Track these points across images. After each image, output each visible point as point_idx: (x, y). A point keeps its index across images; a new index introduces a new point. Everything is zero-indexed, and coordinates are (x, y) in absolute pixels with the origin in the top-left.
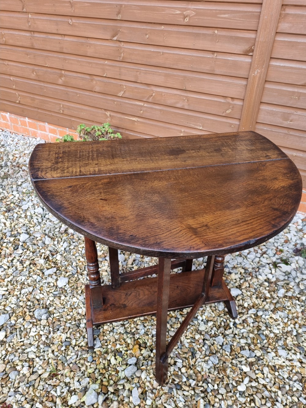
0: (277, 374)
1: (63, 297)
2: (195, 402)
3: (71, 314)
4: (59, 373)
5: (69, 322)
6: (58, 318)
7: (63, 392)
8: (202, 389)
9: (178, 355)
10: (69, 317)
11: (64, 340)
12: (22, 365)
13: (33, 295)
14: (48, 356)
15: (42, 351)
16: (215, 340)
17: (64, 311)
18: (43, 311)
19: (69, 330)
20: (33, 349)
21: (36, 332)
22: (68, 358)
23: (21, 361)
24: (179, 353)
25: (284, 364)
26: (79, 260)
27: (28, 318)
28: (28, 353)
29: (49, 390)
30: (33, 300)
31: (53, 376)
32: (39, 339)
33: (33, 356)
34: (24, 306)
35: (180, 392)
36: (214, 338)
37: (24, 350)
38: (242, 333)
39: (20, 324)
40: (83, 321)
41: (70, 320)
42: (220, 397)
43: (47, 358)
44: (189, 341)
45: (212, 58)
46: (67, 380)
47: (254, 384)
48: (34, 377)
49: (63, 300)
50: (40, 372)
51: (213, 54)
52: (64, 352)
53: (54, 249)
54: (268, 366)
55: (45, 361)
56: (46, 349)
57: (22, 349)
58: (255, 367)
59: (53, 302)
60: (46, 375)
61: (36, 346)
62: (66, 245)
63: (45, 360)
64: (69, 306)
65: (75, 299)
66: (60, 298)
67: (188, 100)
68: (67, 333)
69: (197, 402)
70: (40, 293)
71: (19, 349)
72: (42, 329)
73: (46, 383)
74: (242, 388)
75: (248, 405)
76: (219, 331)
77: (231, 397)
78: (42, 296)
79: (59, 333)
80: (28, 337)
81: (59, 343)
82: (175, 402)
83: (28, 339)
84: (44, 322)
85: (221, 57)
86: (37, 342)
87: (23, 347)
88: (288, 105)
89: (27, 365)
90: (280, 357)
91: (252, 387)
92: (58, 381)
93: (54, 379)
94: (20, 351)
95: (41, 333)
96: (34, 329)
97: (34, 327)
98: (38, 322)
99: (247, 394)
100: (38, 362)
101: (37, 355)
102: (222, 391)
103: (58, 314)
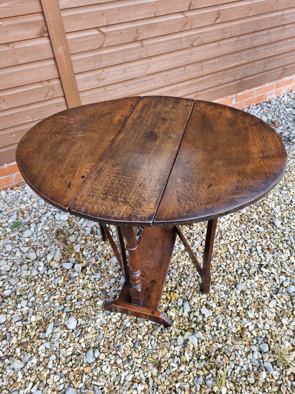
0: (232, 230)
1: (89, 330)
2: (227, 280)
3: (110, 329)
4: (159, 359)
5: (117, 334)
6: (106, 342)
7: (178, 362)
8: (222, 271)
9: (194, 272)
10: (113, 332)
11: (133, 344)
12: (133, 390)
13: (63, 357)
14: (139, 364)
15: (130, 368)
16: (195, 246)
17: (103, 335)
18: (91, 352)
19: (126, 337)
20: (123, 374)
21: (107, 367)
22: (150, 347)
23: (129, 389)
24: (192, 271)
25: (229, 224)
26: (54, 299)
27: (87, 370)
28: (125, 381)
29: (169, 373)
30: (69, 359)
31: (159, 366)
32: (117, 365)
33: (132, 376)
34: (70, 370)
35: (218, 284)
36: (194, 246)
37: (119, 383)
38: (200, 229)
39: (88, 380)
40: (125, 322)
41: (116, 333)
42: (231, 265)
43: (140, 366)
44: (187, 260)
46: (169, 355)
47: (233, 244)
48: (151, 382)
49: (92, 331)
50: (150, 375)
51: (8, 46)
52: (143, 349)
53: (20, 316)
54: (226, 231)
55: (142, 367)
56: (131, 363)
57: (118, 385)
58: (224, 237)
59: (87, 341)
60: (155, 371)
61: (122, 371)
62: (24, 303)
63: (140, 368)
64: (102, 328)
65: (98, 321)
66: (87, 332)
68: (127, 340)
69: (228, 279)
70: (67, 349)
71: (115, 388)
72: (109, 360)
73: (162, 373)
74: (232, 252)
75: (242, 255)
76: (191, 240)
77: (234, 260)
78: (71, 349)
79: (122, 347)
80: (109, 376)
81: (132, 349)
82: (221, 291)
83: (111, 376)
84: (102, 356)
85: (17, 46)
86: (119, 369)
87: (116, 383)
88: (96, 68)
89: (137, 384)
90: (224, 222)
91: (234, 246)
92: (166, 363)
93: (163, 365)
94: (118, 388)
95: (112, 362)
96: (104, 368)
97: (102, 366)
98: (99, 362)
99: (236, 252)
100: (140, 375)
101: (132, 372)
102: (229, 262)
103: (103, 340)
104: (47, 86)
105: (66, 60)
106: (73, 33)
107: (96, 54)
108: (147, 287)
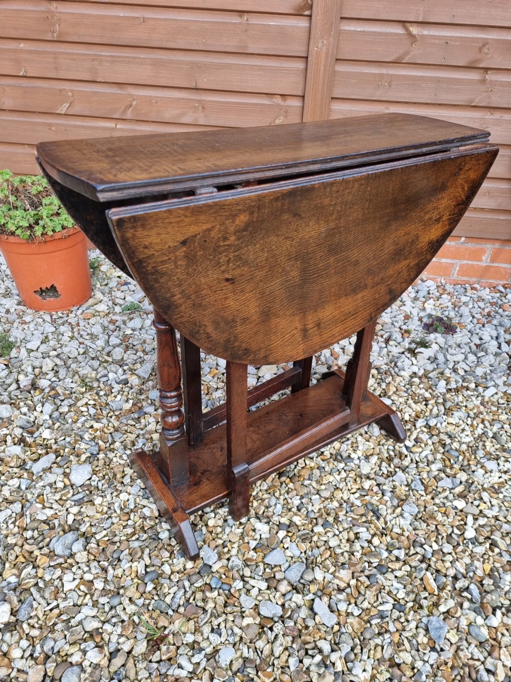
0: (501, 496)
1: (98, 501)
2: (419, 582)
3: (130, 522)
4: (166, 632)
5: (134, 538)
6: (106, 538)
8: (419, 557)
9: (355, 522)
10: (129, 530)
11: (144, 572)
12: (80, 650)
13: (28, 516)
14: (126, 613)
15: (107, 608)
16: (393, 481)
17: (113, 524)
18: (70, 536)
19: (143, 553)
20: (87, 611)
21: (74, 579)
22: (168, 600)
23: (74, 643)
24: (354, 519)
25: (502, 480)
26: (92, 427)
27: (42, 561)
28: (80, 623)
29: (163, 671)
30: (35, 525)
31: (155, 643)
32: (89, 589)
33: (95, 624)
34: (20, 543)
35: (390, 576)
36: (391, 479)
37: (68, 621)
38: (426, 457)
39: (30, 578)
40: (161, 527)
41: (134, 534)
42: (449, 558)
43: (126, 618)
44: (357, 495)
45: (241, 23)
46: (190, 638)
47: (482, 521)
48: (118, 661)
49: (101, 505)
50: (126, 648)
51: (241, 17)
52: (154, 592)
53: (28, 422)
54: (484, 490)
55: (125, 623)
56: (115, 601)
57: (64, 621)
58: (470, 497)
59: (81, 515)
60: (141, 647)
61: (90, 604)
62: (49, 408)
63: (123, 621)
64: (118, 512)
65: (124, 496)
66: (91, 502)
67: (203, 108)
68: (141, 558)
69: (422, 579)
70: (44, 508)
71: (55, 624)
72: (86, 569)
73: (150, 661)
74: (470, 533)
75: (491, 553)
76: (392, 466)
77: (464, 551)
78: (49, 512)
79: (125, 565)
80: (64, 596)
81: (136, 580)
82: (390, 593)
83: (65, 599)
84: (82, 557)
85: (255, 20)
86: (88, 596)
87: (64, 617)
88: (374, 99)
89: (93, 645)
90: (491, 472)
91: (483, 526)
92: (173, 648)
93: (164, 648)
94: (59, 626)
95: (88, 577)
96: (68, 577)
97: (67, 571)
98: (69, 561)
99: (481, 539)
100: (112, 633)
101: (102, 619)
102: (448, 548)
103: (105, 532)
104: (279, 105)
105: (325, 66)
106: (355, 22)
107: (384, 71)
108: (209, 468)
